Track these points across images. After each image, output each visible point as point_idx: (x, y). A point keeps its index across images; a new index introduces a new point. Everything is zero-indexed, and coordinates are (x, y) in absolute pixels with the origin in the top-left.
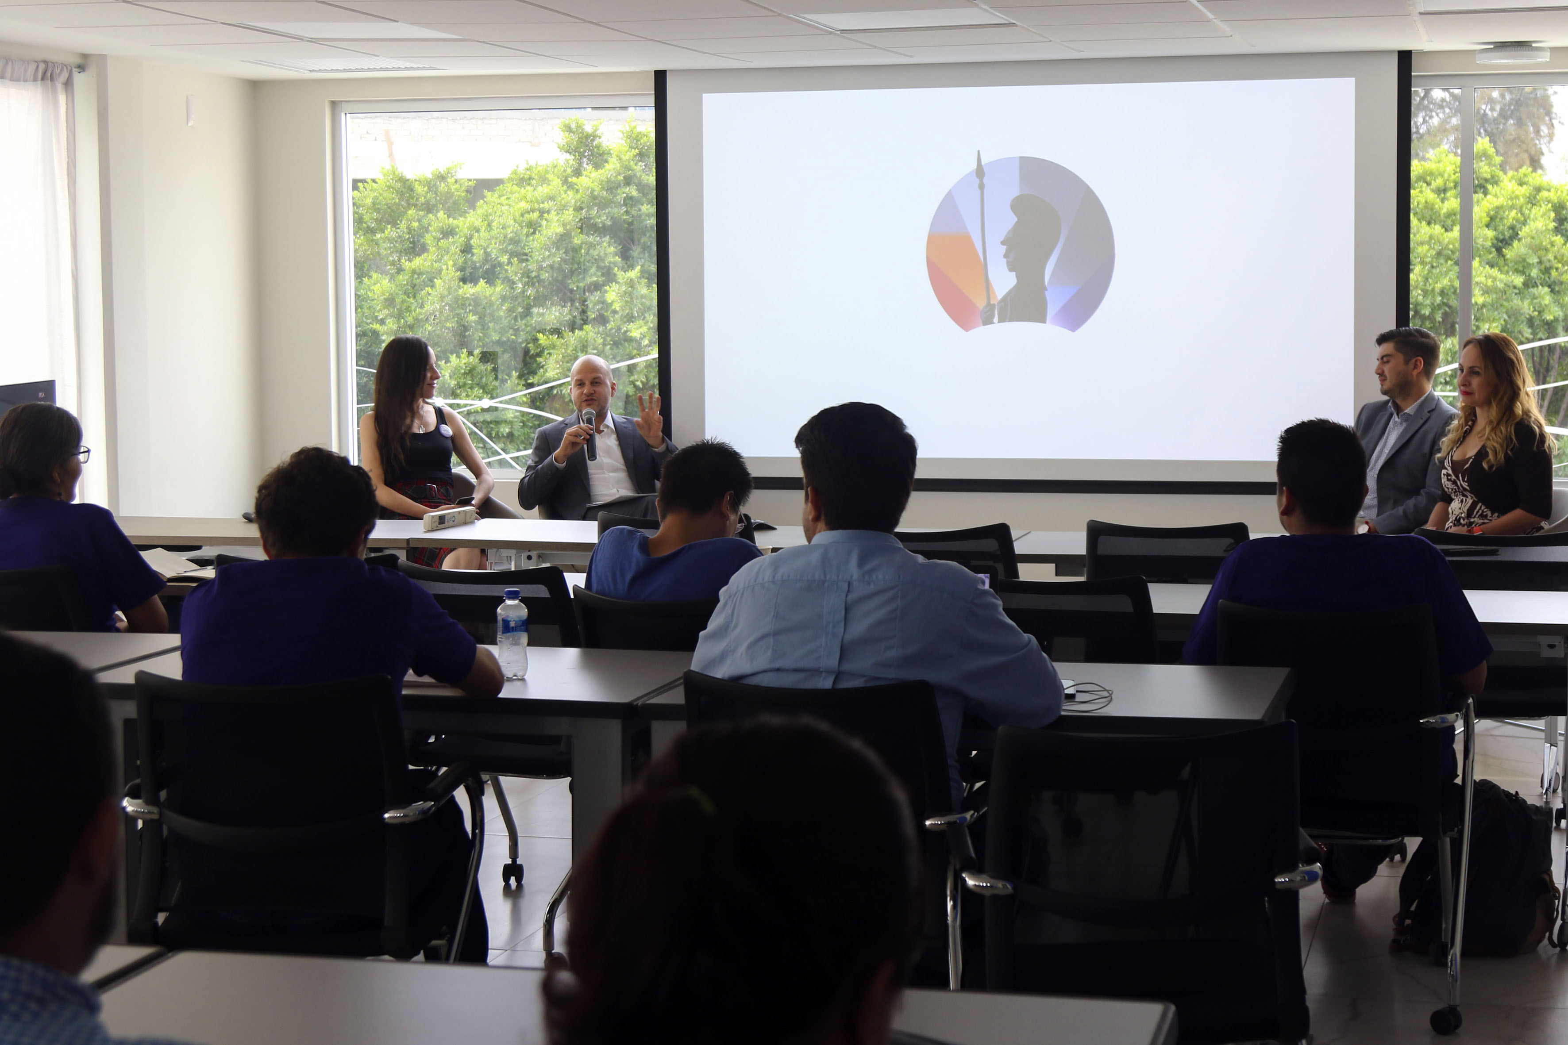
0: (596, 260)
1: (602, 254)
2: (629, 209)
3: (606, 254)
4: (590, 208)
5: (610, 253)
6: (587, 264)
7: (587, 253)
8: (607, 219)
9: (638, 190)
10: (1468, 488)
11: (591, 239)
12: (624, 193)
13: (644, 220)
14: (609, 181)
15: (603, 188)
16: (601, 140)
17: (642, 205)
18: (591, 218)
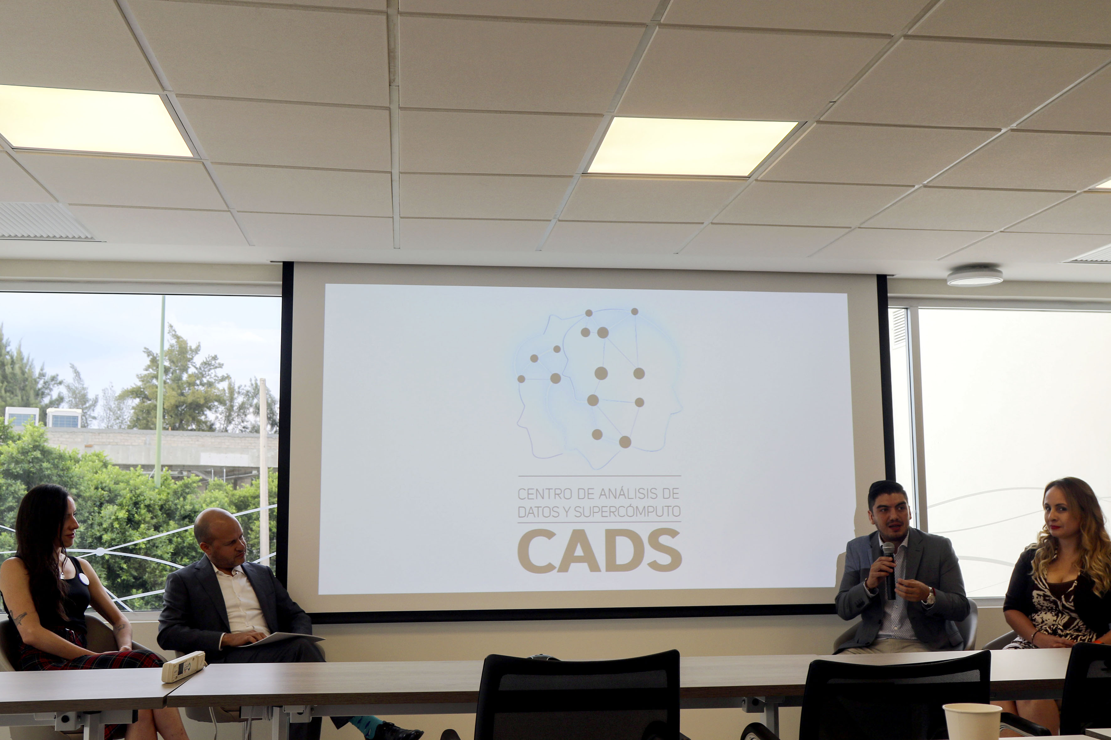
0: (12, 493)
1: (17, 489)
2: (35, 465)
3: (19, 490)
4: (9, 464)
5: (22, 489)
6: (6, 495)
7: (7, 489)
8: (20, 469)
9: (41, 454)
10: (1073, 608)
11: (9, 481)
12: (32, 455)
13: (45, 471)
14: (23, 448)
15: (19, 452)
16: (12, 429)
17: (44, 462)
18: (10, 470)
